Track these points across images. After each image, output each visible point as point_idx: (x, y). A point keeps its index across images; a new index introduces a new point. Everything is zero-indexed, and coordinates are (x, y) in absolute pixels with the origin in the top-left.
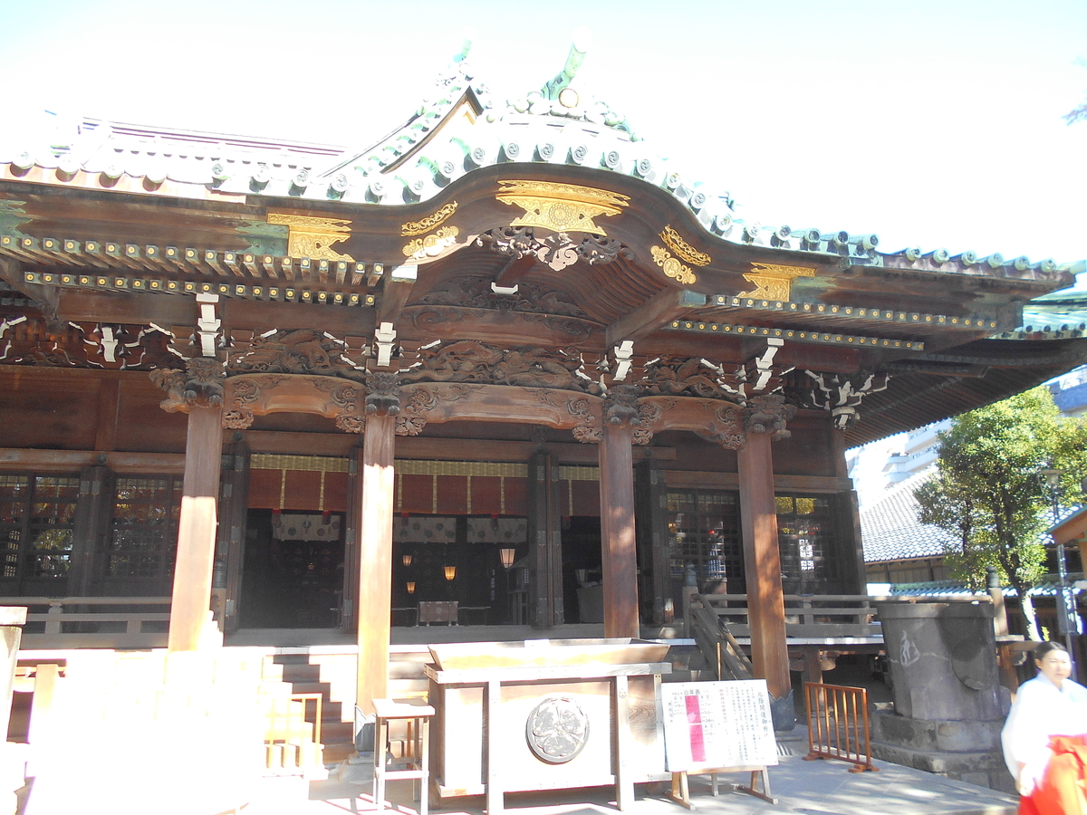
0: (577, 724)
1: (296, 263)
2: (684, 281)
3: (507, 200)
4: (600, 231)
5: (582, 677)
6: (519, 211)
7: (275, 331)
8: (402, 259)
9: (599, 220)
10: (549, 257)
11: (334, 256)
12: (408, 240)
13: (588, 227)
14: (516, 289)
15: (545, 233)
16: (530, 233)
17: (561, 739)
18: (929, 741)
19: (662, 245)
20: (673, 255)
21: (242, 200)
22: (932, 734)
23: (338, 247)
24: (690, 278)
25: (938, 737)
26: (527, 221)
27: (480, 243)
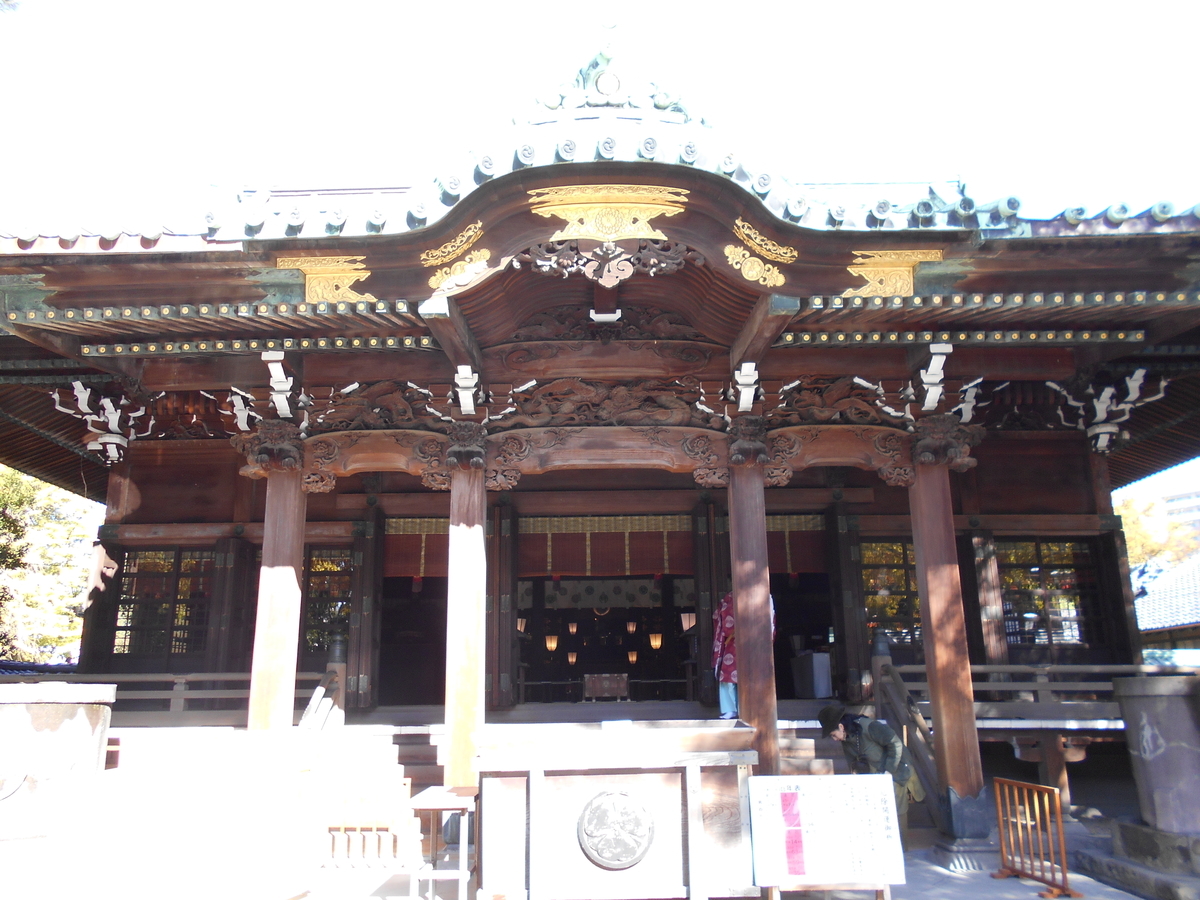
0: (638, 823)
1: (314, 308)
2: (770, 283)
3: (545, 212)
4: (659, 235)
5: (643, 767)
6: (558, 223)
7: (356, 386)
8: (429, 292)
9: (657, 222)
10: (598, 272)
11: (354, 297)
12: (433, 270)
13: (645, 232)
14: (618, 314)
15: (591, 244)
16: (575, 247)
17: (618, 842)
18: (1180, 861)
19: (738, 242)
20: (753, 254)
21: (239, 247)
22: (1185, 853)
23: (358, 287)
24: (777, 279)
25: (1194, 857)
26: (569, 233)
27: (517, 265)
